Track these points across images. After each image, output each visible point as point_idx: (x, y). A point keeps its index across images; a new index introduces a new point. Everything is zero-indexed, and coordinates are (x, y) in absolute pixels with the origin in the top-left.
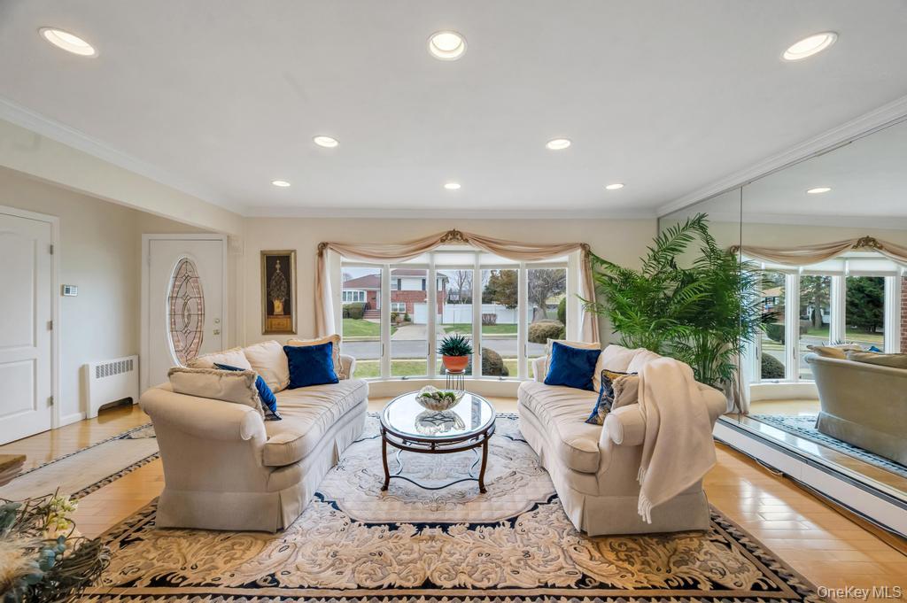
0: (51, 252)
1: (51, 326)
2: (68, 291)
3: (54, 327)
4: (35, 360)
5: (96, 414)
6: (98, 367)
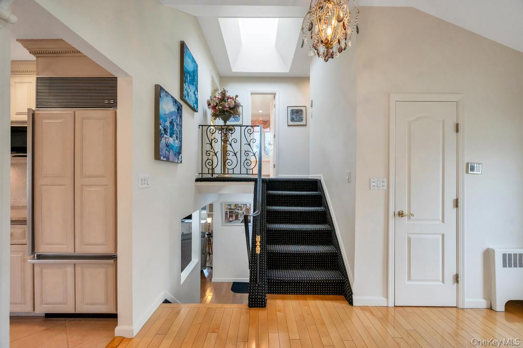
0: (457, 131)
1: (456, 204)
2: (472, 169)
3: (459, 205)
4: (443, 236)
5: (503, 309)
6: (504, 255)
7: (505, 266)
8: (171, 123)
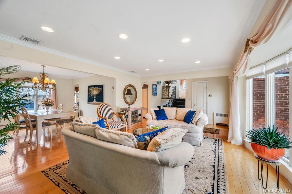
0: (206, 88)
1: (206, 103)
5: (216, 125)
6: (216, 114)
7: (216, 116)
8: (155, 89)
